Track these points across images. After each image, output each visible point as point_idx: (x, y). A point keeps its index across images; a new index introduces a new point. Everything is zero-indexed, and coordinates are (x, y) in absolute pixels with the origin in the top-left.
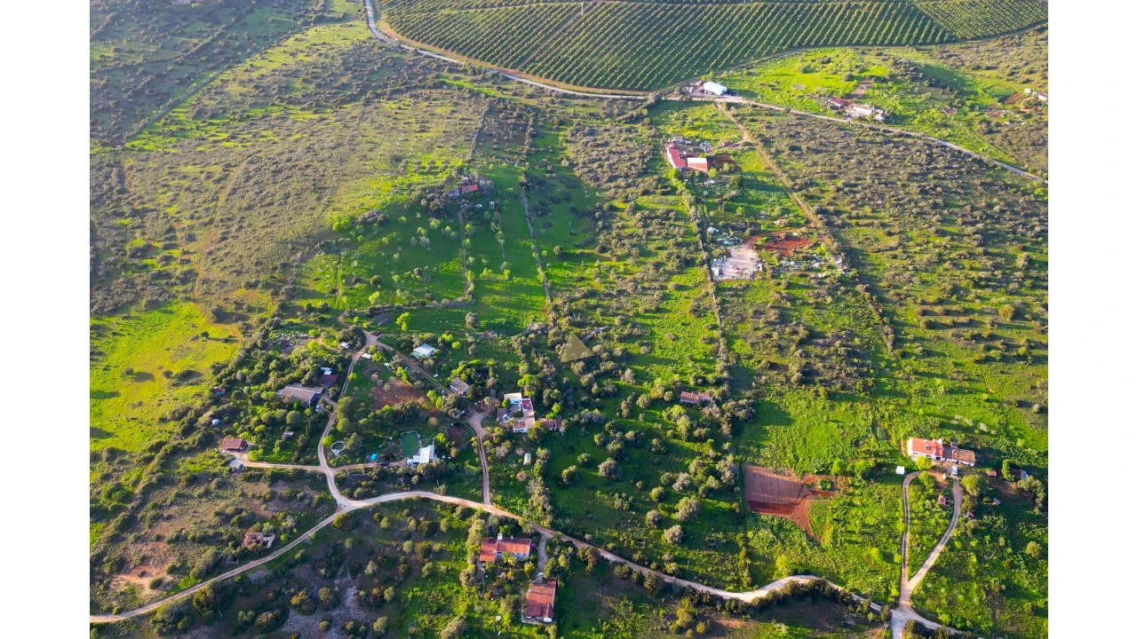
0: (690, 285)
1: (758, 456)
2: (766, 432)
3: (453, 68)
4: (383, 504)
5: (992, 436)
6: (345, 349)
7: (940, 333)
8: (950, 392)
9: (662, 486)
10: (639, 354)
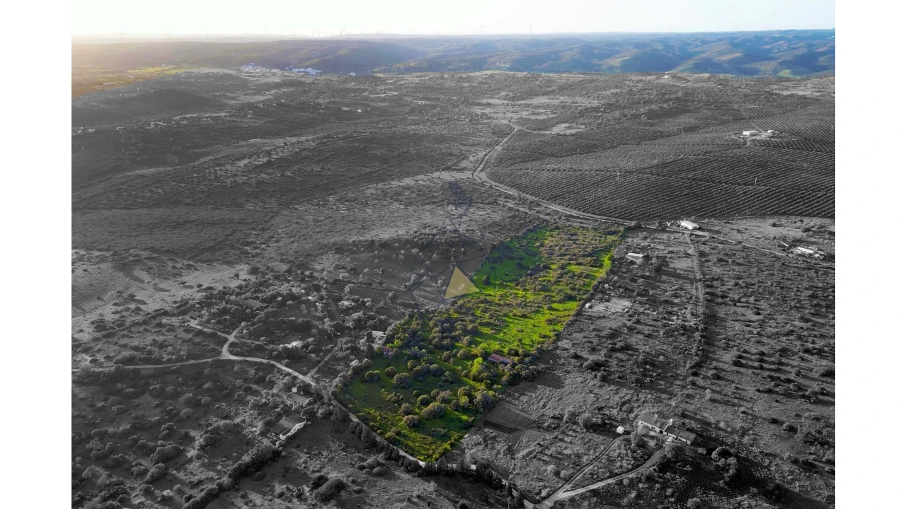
0: (561, 309)
1: (518, 399)
2: (536, 388)
3: (507, 197)
4: (246, 361)
5: (727, 432)
6: (302, 294)
7: (742, 370)
8: (713, 400)
9: (430, 396)
10: (487, 334)
